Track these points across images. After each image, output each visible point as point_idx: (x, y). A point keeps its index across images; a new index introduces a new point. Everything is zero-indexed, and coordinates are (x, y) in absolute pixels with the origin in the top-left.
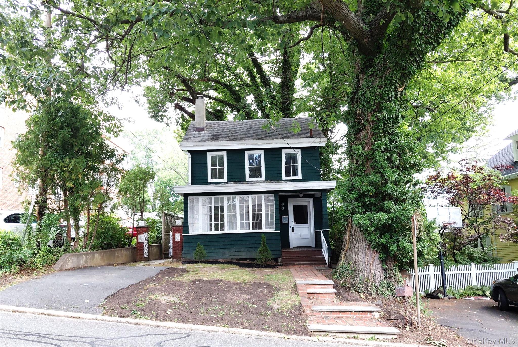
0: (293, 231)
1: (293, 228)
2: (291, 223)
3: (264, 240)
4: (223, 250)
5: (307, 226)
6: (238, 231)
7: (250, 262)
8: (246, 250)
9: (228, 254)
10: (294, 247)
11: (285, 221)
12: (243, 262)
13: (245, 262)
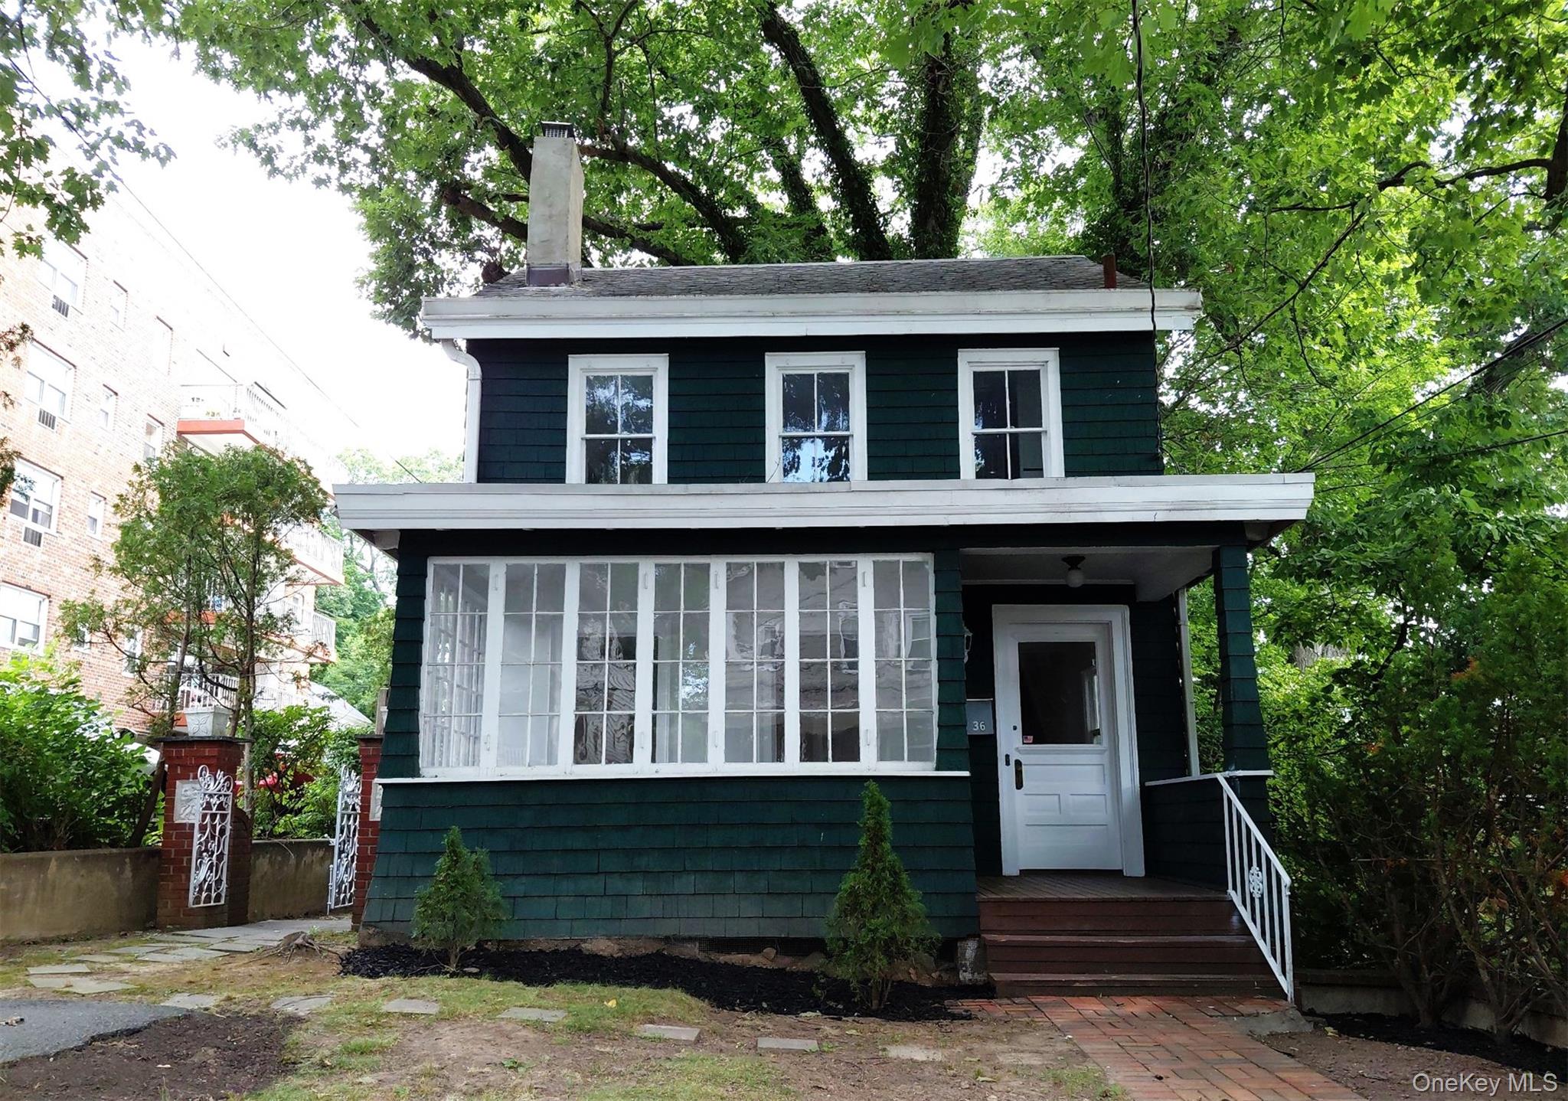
0: (1019, 785)
1: (1018, 763)
2: (1010, 740)
3: (879, 825)
4: (617, 884)
5: (1095, 759)
6: (716, 765)
7: (786, 962)
8: (762, 884)
9: (646, 907)
10: (1025, 873)
11: (977, 727)
12: (736, 958)
13: (755, 960)
